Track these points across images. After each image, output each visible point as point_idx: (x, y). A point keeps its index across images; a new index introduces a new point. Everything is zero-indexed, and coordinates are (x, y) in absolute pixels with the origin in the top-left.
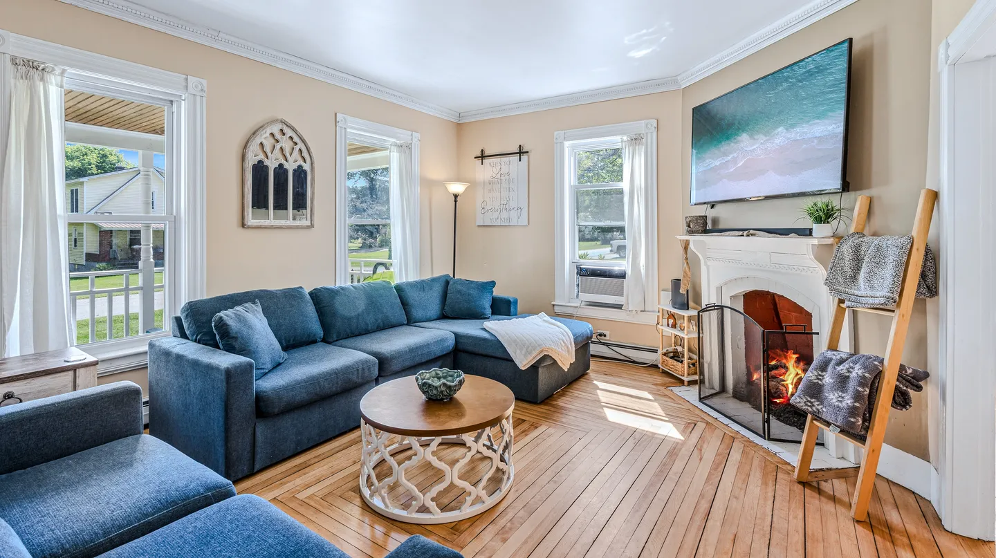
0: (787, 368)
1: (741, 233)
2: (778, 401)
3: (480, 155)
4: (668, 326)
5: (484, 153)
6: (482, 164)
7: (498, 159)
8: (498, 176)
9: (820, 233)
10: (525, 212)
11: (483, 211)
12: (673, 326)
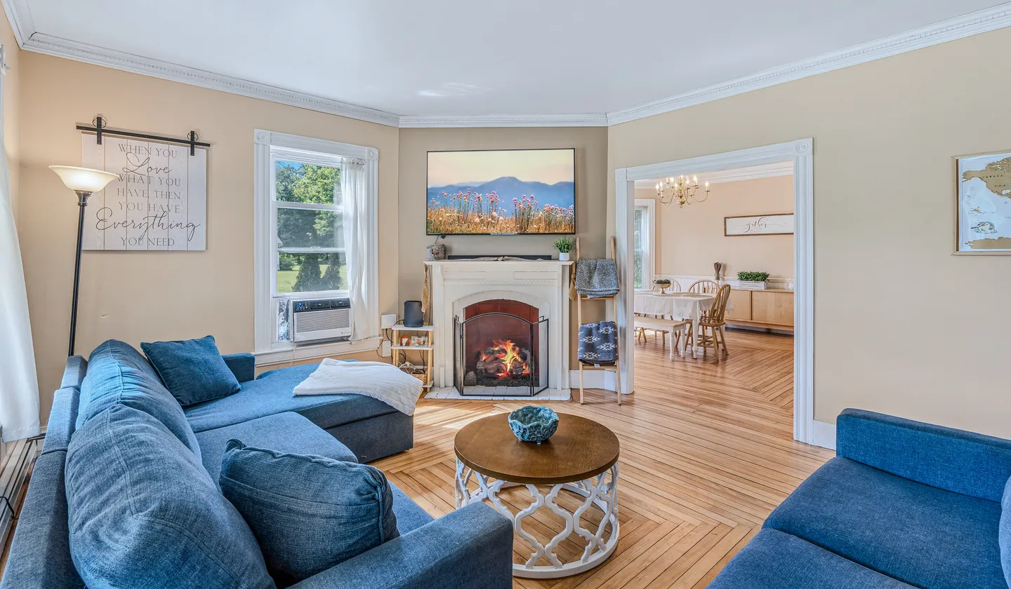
0: (506, 352)
1: (496, 259)
2: (500, 375)
3: (91, 123)
4: (401, 345)
5: (103, 124)
6: (99, 142)
7: (143, 144)
8: (143, 170)
9: (564, 257)
10: (201, 231)
11: (101, 225)
12: (408, 344)
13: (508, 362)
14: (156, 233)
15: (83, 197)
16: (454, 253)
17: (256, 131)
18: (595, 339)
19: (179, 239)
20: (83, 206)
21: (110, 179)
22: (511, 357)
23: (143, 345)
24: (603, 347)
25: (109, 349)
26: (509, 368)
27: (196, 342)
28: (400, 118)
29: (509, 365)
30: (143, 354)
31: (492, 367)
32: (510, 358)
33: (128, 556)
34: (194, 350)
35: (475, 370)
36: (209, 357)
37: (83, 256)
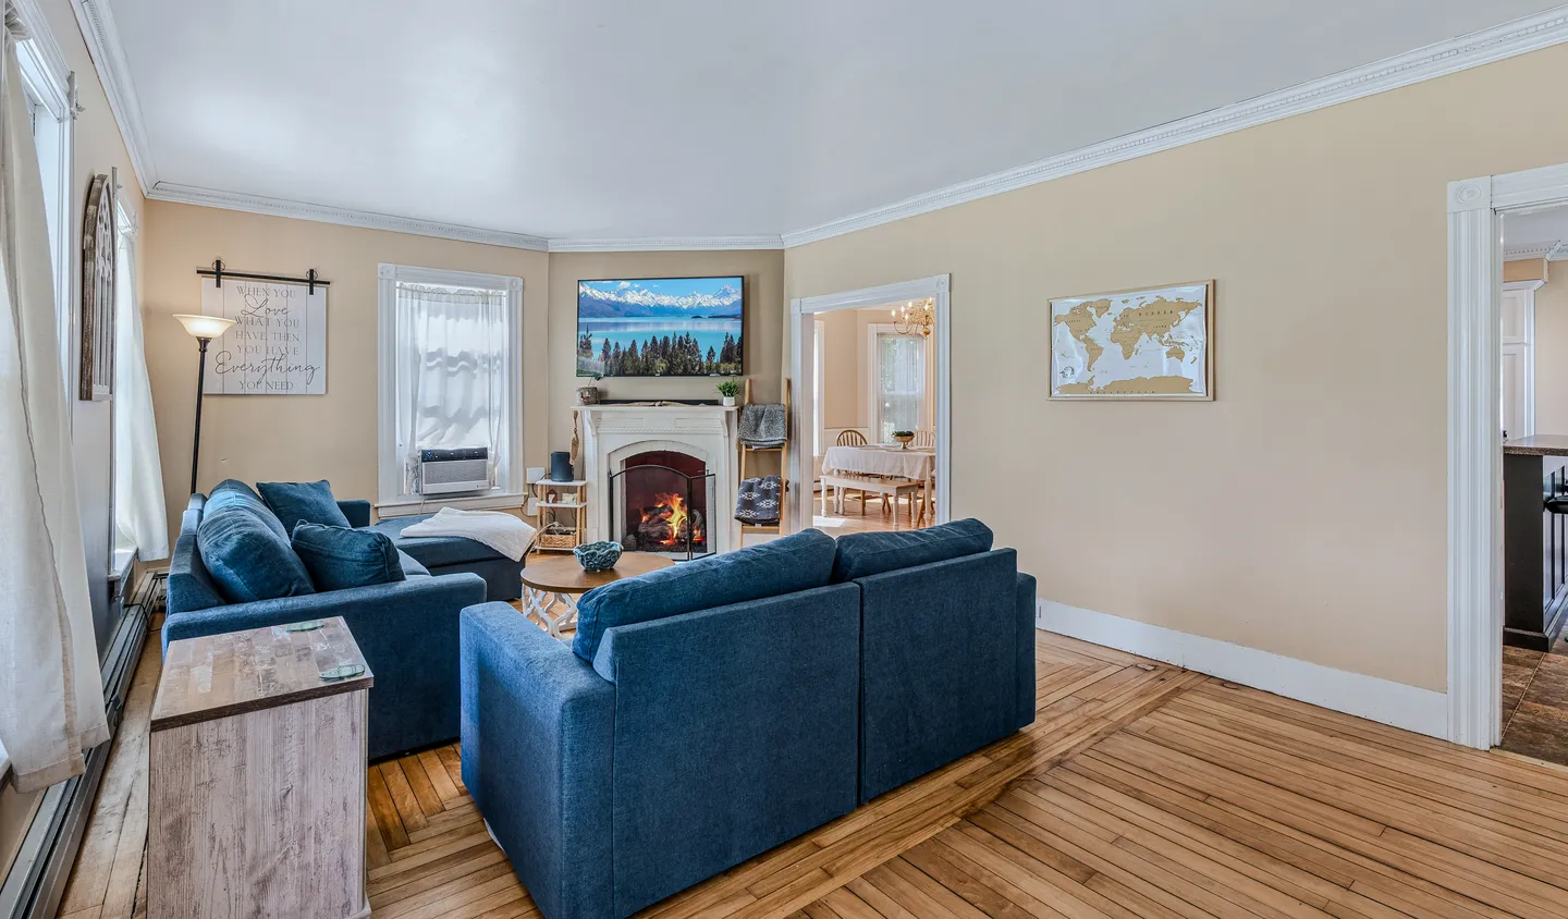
0: (672, 511)
1: (652, 404)
3: (211, 266)
4: (548, 502)
5: (222, 267)
6: (218, 285)
7: (262, 285)
8: (261, 312)
9: (729, 403)
10: (321, 374)
11: (220, 369)
12: (555, 501)
13: (674, 524)
14: (275, 376)
15: (204, 342)
16: (610, 397)
17: (380, 265)
18: (755, 495)
19: (298, 383)
20: (203, 351)
21: (229, 325)
22: (679, 517)
23: (258, 485)
24: (763, 504)
25: (227, 485)
26: (675, 533)
27: (309, 484)
28: (549, 241)
29: (676, 529)
30: (258, 493)
31: (655, 530)
32: (676, 520)
33: (232, 551)
34: (308, 493)
35: (637, 534)
36: (321, 499)
37: (203, 398)
